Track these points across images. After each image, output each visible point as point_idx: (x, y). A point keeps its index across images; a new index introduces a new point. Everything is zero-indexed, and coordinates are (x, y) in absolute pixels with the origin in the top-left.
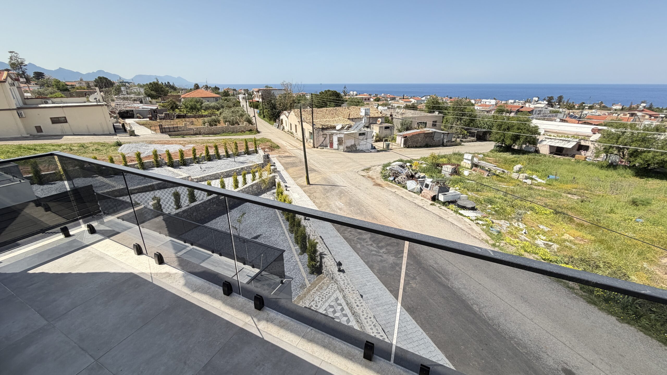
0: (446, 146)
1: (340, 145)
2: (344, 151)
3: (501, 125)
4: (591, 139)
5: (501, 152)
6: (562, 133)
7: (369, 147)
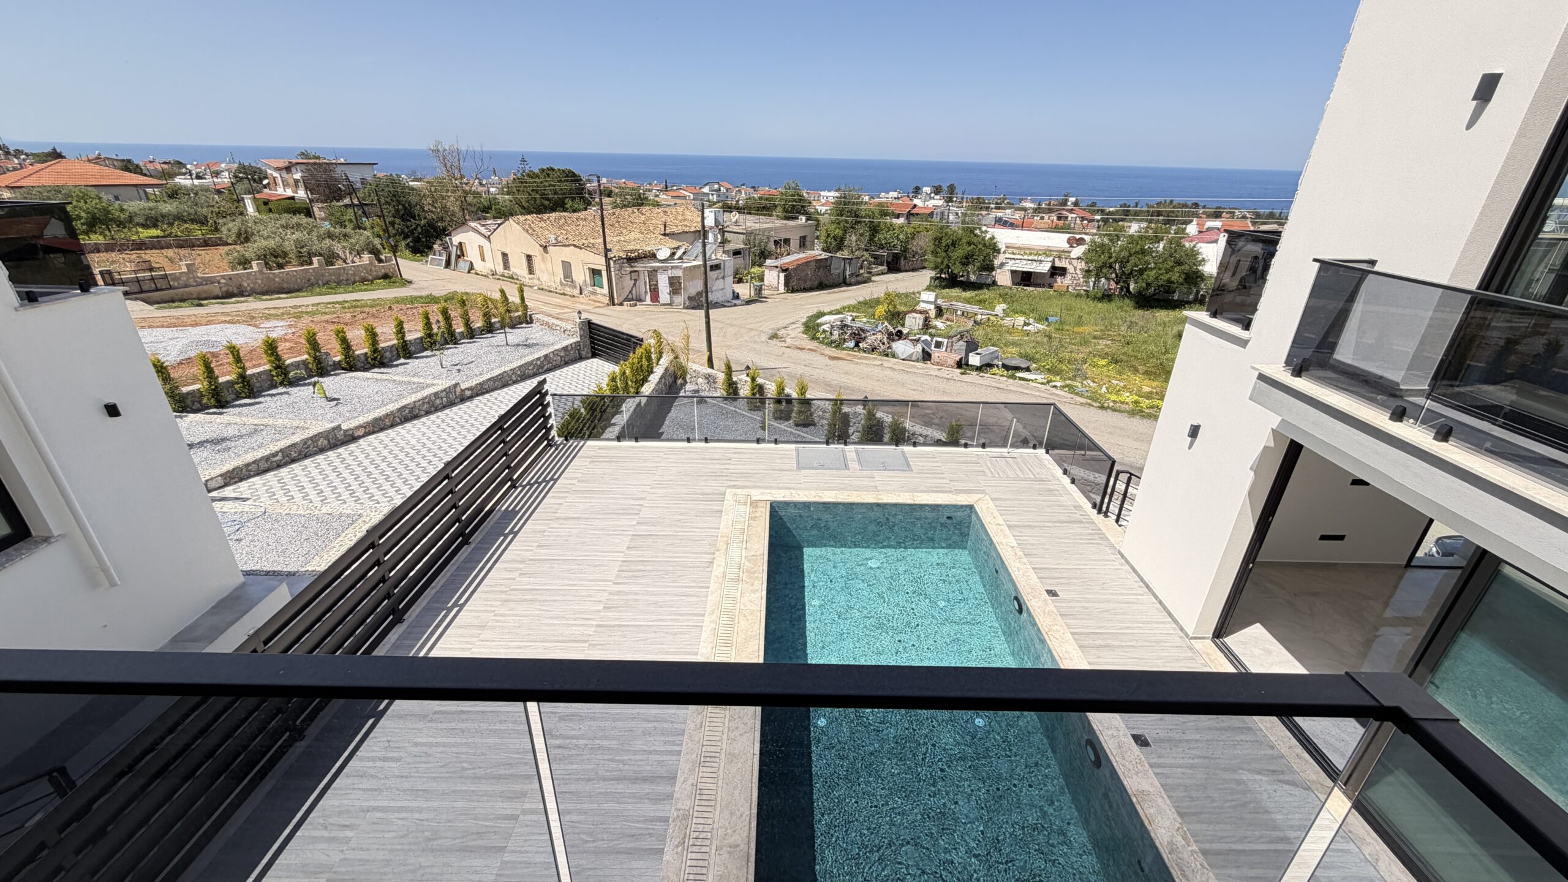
0: (850, 285)
1: (674, 293)
2: (685, 308)
3: (941, 239)
4: (1073, 255)
5: (944, 288)
6: (1030, 249)
7: (730, 295)
